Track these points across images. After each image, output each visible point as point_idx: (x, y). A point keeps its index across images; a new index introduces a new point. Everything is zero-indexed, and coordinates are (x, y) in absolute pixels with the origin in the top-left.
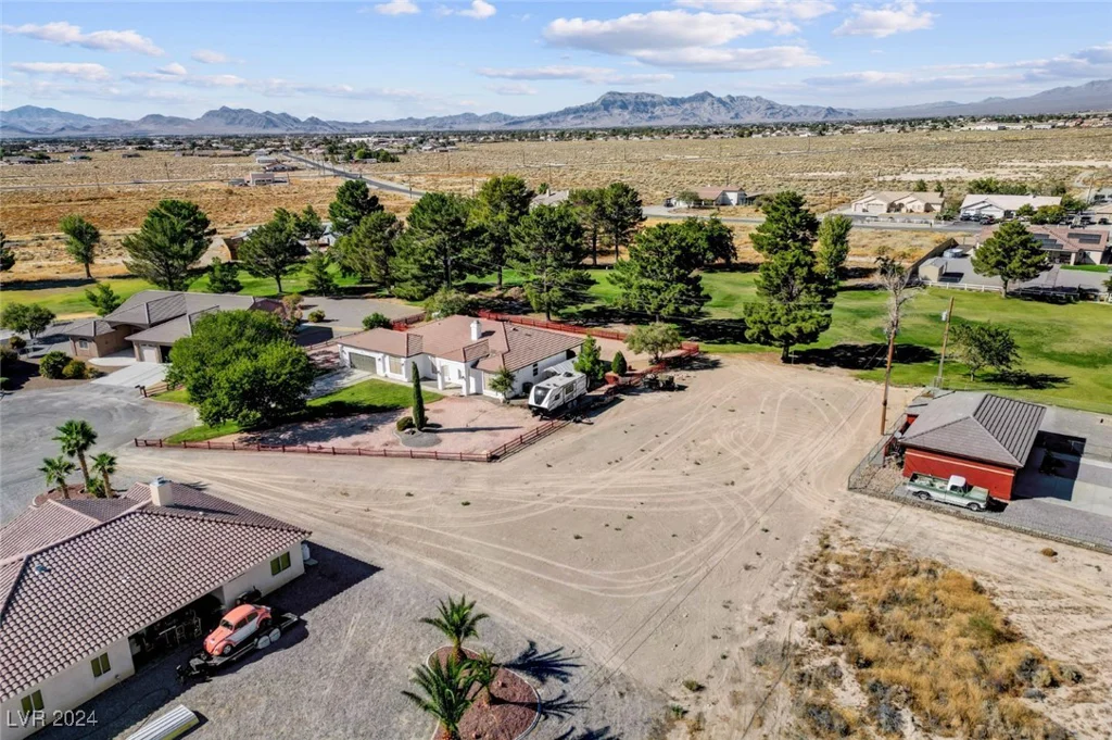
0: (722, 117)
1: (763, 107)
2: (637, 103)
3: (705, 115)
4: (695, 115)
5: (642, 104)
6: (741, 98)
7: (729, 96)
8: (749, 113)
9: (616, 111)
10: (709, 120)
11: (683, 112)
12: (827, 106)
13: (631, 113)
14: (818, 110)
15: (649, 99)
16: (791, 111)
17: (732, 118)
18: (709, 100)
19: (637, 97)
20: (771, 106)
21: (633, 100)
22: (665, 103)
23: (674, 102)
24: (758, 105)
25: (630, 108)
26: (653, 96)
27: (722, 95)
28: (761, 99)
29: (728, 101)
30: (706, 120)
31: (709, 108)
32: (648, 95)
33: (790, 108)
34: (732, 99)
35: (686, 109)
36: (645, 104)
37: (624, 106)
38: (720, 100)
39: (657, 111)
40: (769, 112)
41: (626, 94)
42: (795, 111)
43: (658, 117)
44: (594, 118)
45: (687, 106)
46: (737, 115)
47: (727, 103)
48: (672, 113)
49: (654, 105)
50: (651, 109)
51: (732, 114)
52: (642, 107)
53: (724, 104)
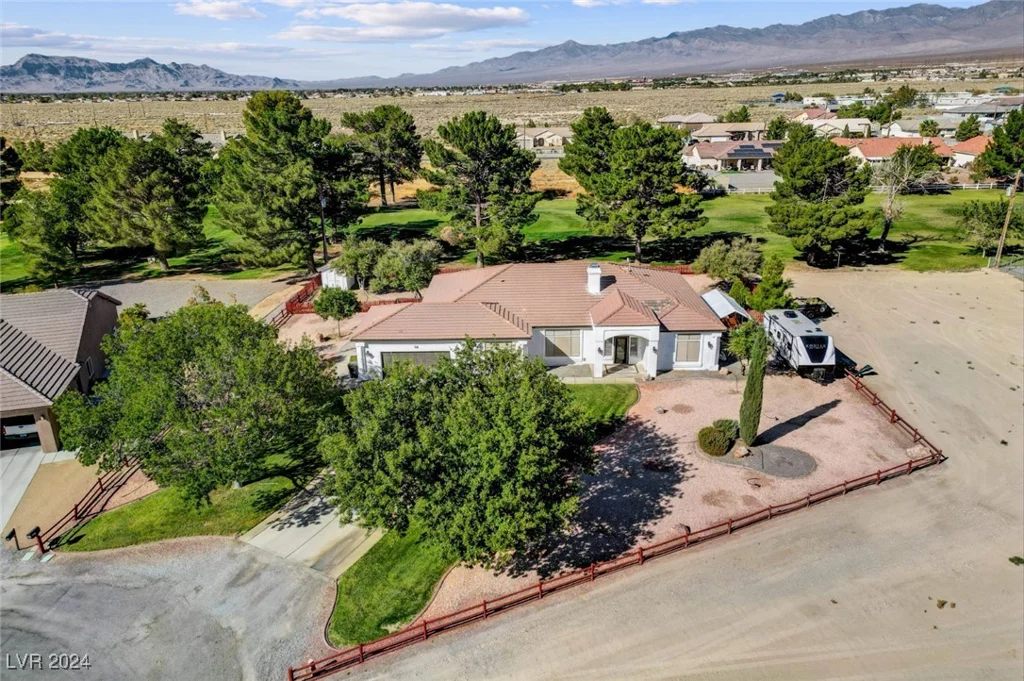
0: (171, 84)
1: (212, 76)
2: (68, 68)
3: (152, 80)
4: (140, 82)
5: (74, 69)
6: (187, 66)
7: (174, 64)
8: (198, 81)
9: (45, 76)
10: (158, 87)
11: (126, 79)
12: (273, 77)
13: (64, 78)
14: (265, 80)
15: (83, 64)
16: (240, 80)
17: (182, 86)
18: (153, 67)
19: (67, 61)
20: (220, 75)
21: (62, 65)
22: (103, 69)
23: (113, 67)
24: (206, 73)
25: (62, 73)
26: (87, 61)
27: (167, 62)
28: (208, 67)
29: (173, 68)
30: (154, 87)
31: (155, 75)
32: (81, 60)
33: (238, 77)
34: (178, 67)
35: (129, 76)
36: (80, 69)
37: (54, 70)
38: (164, 67)
39: (96, 77)
40: (219, 80)
41: (53, 58)
42: (244, 80)
43: (100, 84)
44: (18, 83)
45: (129, 72)
46: (186, 83)
47: (175, 70)
48: (115, 79)
49: (90, 70)
50: (88, 75)
51: (182, 82)
52: (77, 72)
53: (170, 71)
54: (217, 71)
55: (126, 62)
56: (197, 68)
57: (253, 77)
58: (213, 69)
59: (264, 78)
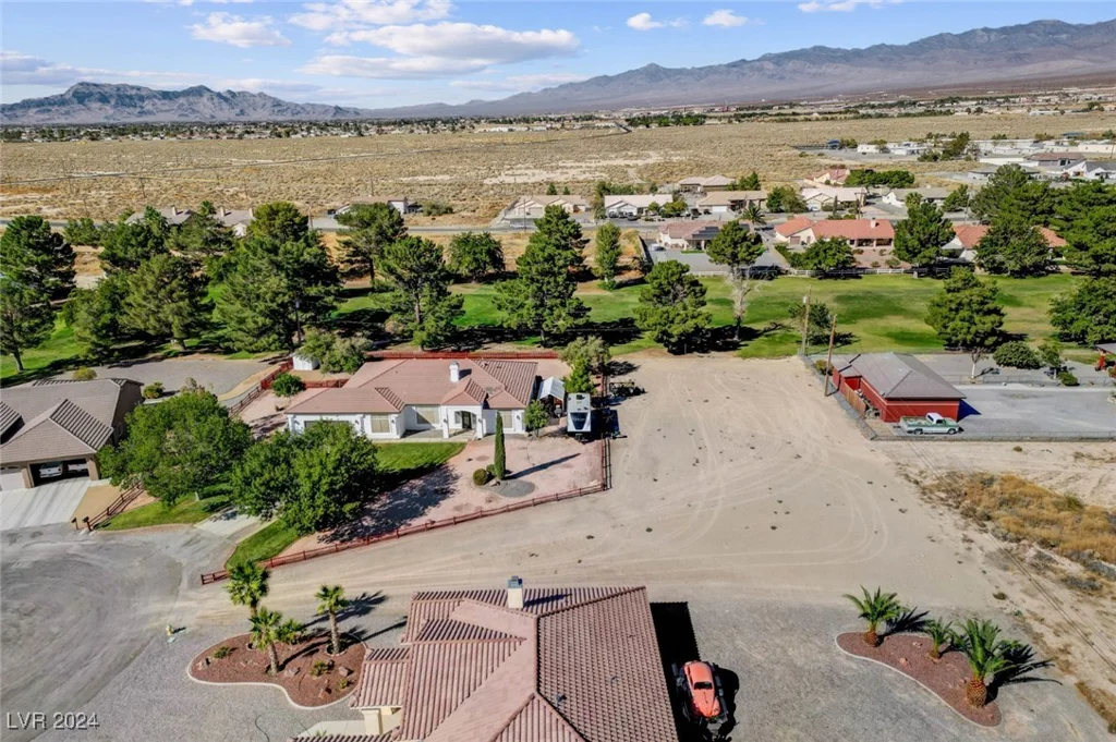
0: (226, 114)
1: (269, 104)
2: (119, 96)
3: (206, 110)
4: (194, 111)
5: (126, 97)
6: (243, 94)
7: (229, 92)
8: (255, 109)
9: (95, 105)
10: (213, 117)
11: (179, 107)
12: (334, 105)
13: (115, 107)
14: (325, 109)
15: (134, 92)
16: (298, 109)
17: (237, 115)
18: (207, 95)
19: (118, 89)
20: (277, 104)
21: (113, 93)
22: (155, 97)
23: (166, 95)
24: (263, 102)
25: (113, 102)
26: (139, 89)
27: (223, 90)
28: (265, 95)
29: (228, 96)
30: (208, 116)
31: (209, 104)
32: (132, 88)
33: (297, 105)
34: (233, 94)
35: (182, 105)
36: (131, 97)
37: (104, 99)
38: (219, 95)
39: (148, 106)
40: (276, 109)
41: (104, 86)
42: (303, 108)
43: (150, 113)
44: (67, 113)
45: (182, 100)
46: (242, 112)
47: (229, 98)
48: (167, 108)
49: (142, 99)
50: (139, 103)
51: (237, 111)
52: (127, 100)
53: (226, 99)
54: (274, 99)
55: (179, 90)
56: (254, 96)
57: (313, 105)
58: (270, 98)
59: (323, 106)
